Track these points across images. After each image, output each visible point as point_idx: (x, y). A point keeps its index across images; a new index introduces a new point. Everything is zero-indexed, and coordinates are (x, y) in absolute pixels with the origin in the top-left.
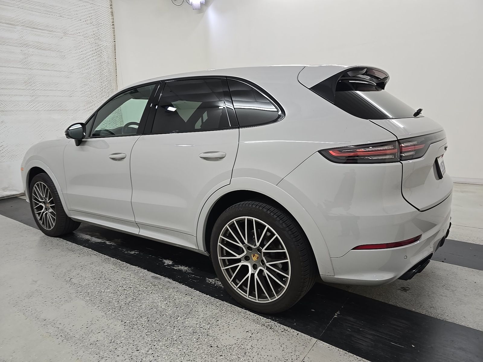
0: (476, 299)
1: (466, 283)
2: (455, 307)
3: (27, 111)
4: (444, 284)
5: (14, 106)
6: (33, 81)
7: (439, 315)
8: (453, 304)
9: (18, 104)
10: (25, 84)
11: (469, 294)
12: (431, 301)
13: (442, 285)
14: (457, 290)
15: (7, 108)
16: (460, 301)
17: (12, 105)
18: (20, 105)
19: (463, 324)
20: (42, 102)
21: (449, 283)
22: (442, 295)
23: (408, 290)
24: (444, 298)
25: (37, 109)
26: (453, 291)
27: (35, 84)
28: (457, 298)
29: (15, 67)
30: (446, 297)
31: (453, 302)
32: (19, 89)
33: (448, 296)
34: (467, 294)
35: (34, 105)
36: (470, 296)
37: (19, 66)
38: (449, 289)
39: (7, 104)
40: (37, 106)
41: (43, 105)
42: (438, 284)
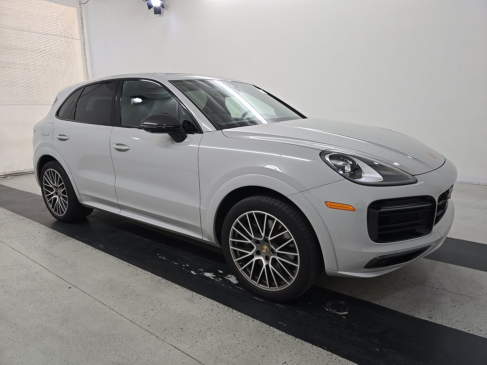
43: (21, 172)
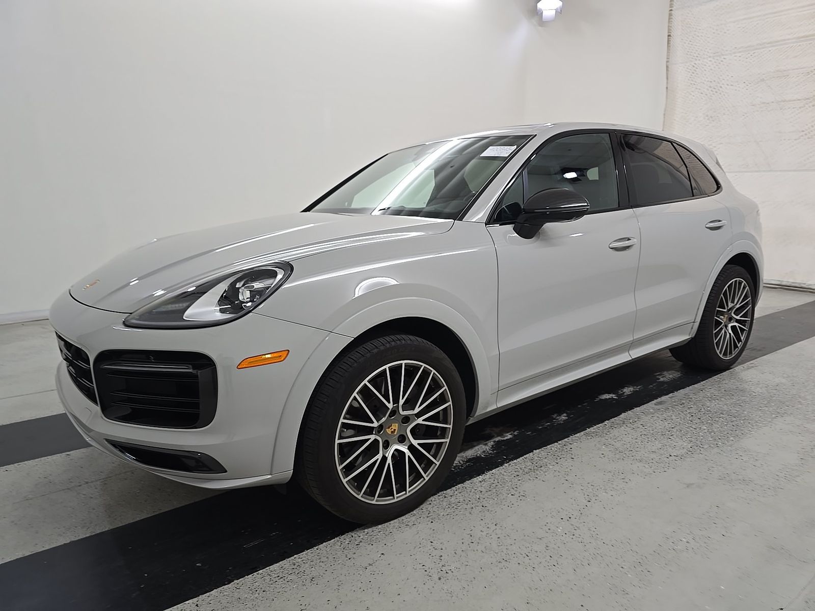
43: (807, 287)
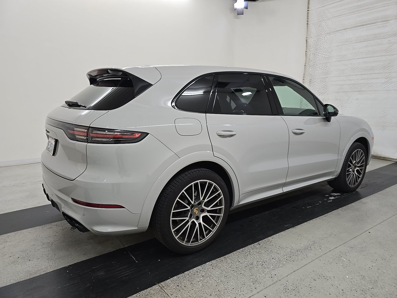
0: (26, 247)
1: (37, 255)
2: (37, 235)
3: (378, 90)
4: (53, 245)
5: (369, 87)
6: (392, 65)
7: (44, 226)
8: (39, 236)
9: (373, 85)
10: (384, 68)
11: (32, 247)
12: (53, 230)
13: (54, 244)
14: (41, 246)
15: (363, 89)
16: (36, 240)
17: (368, 87)
18: (374, 86)
19: (29, 229)
20: (394, 83)
21: (50, 249)
22: (49, 237)
23: (71, 229)
24: (47, 236)
25: (388, 89)
26: (44, 244)
27: (393, 67)
28: (39, 241)
29: (379, 56)
30: (46, 238)
31: (40, 236)
32: (377, 73)
33: (45, 239)
34: (33, 247)
35: (386, 86)
36: (30, 247)
37: (383, 54)
38: (47, 244)
39: (364, 86)
40: (388, 86)
41: (395, 85)
42: (57, 243)
